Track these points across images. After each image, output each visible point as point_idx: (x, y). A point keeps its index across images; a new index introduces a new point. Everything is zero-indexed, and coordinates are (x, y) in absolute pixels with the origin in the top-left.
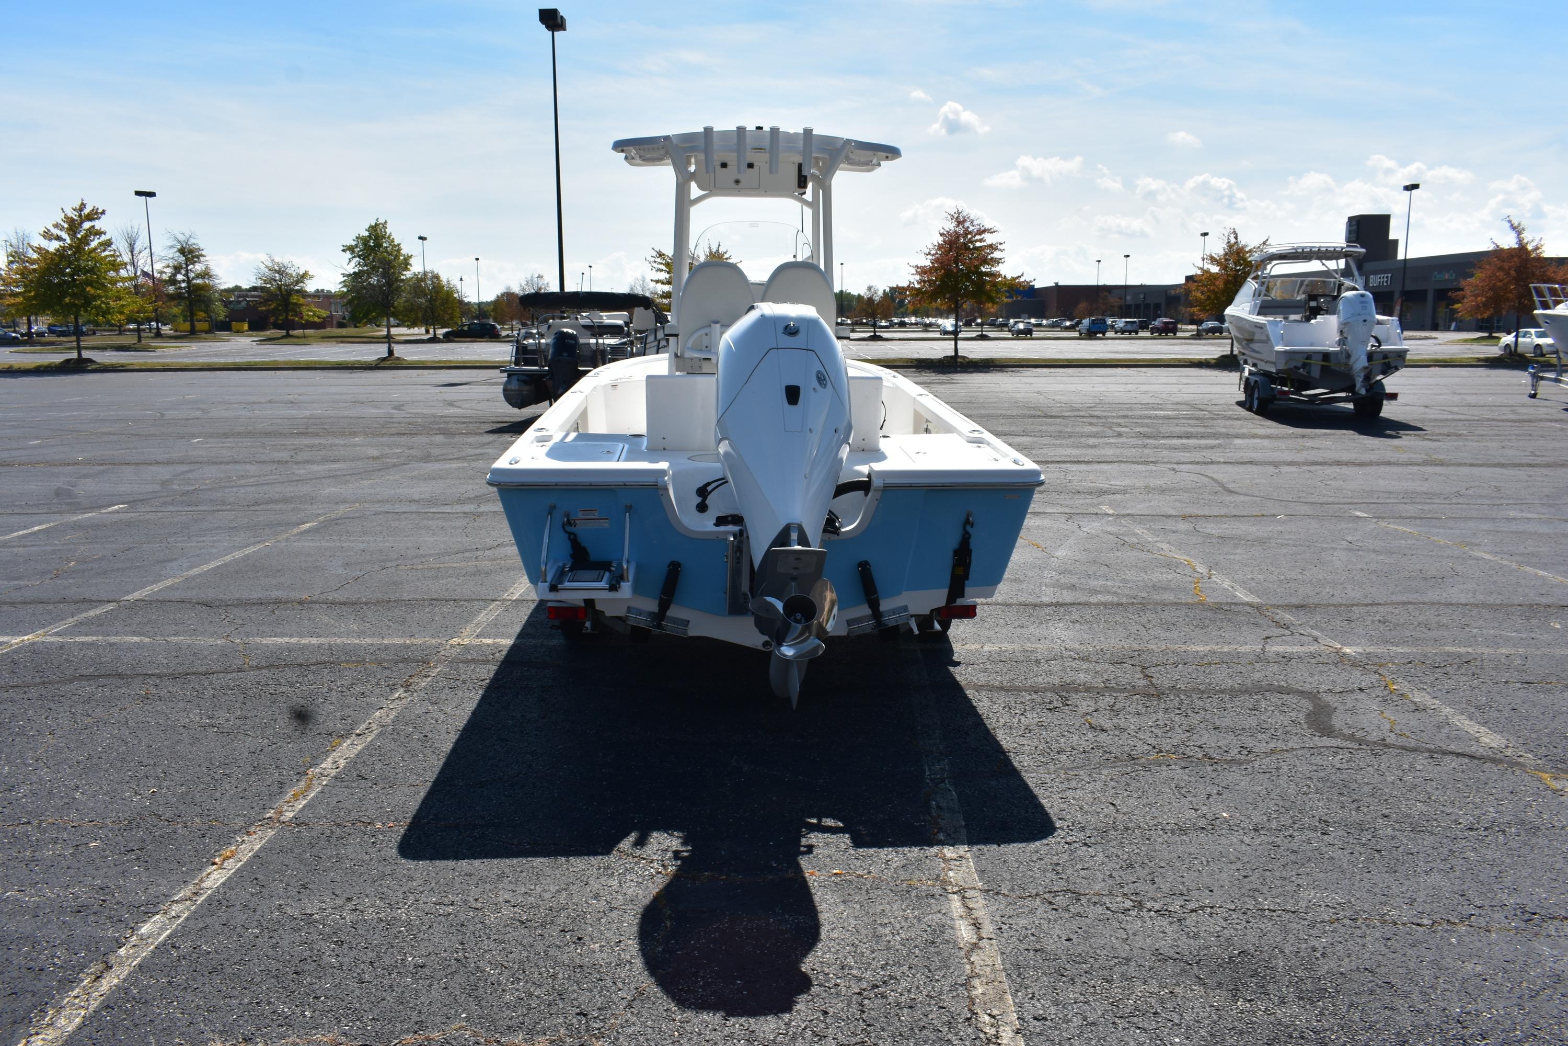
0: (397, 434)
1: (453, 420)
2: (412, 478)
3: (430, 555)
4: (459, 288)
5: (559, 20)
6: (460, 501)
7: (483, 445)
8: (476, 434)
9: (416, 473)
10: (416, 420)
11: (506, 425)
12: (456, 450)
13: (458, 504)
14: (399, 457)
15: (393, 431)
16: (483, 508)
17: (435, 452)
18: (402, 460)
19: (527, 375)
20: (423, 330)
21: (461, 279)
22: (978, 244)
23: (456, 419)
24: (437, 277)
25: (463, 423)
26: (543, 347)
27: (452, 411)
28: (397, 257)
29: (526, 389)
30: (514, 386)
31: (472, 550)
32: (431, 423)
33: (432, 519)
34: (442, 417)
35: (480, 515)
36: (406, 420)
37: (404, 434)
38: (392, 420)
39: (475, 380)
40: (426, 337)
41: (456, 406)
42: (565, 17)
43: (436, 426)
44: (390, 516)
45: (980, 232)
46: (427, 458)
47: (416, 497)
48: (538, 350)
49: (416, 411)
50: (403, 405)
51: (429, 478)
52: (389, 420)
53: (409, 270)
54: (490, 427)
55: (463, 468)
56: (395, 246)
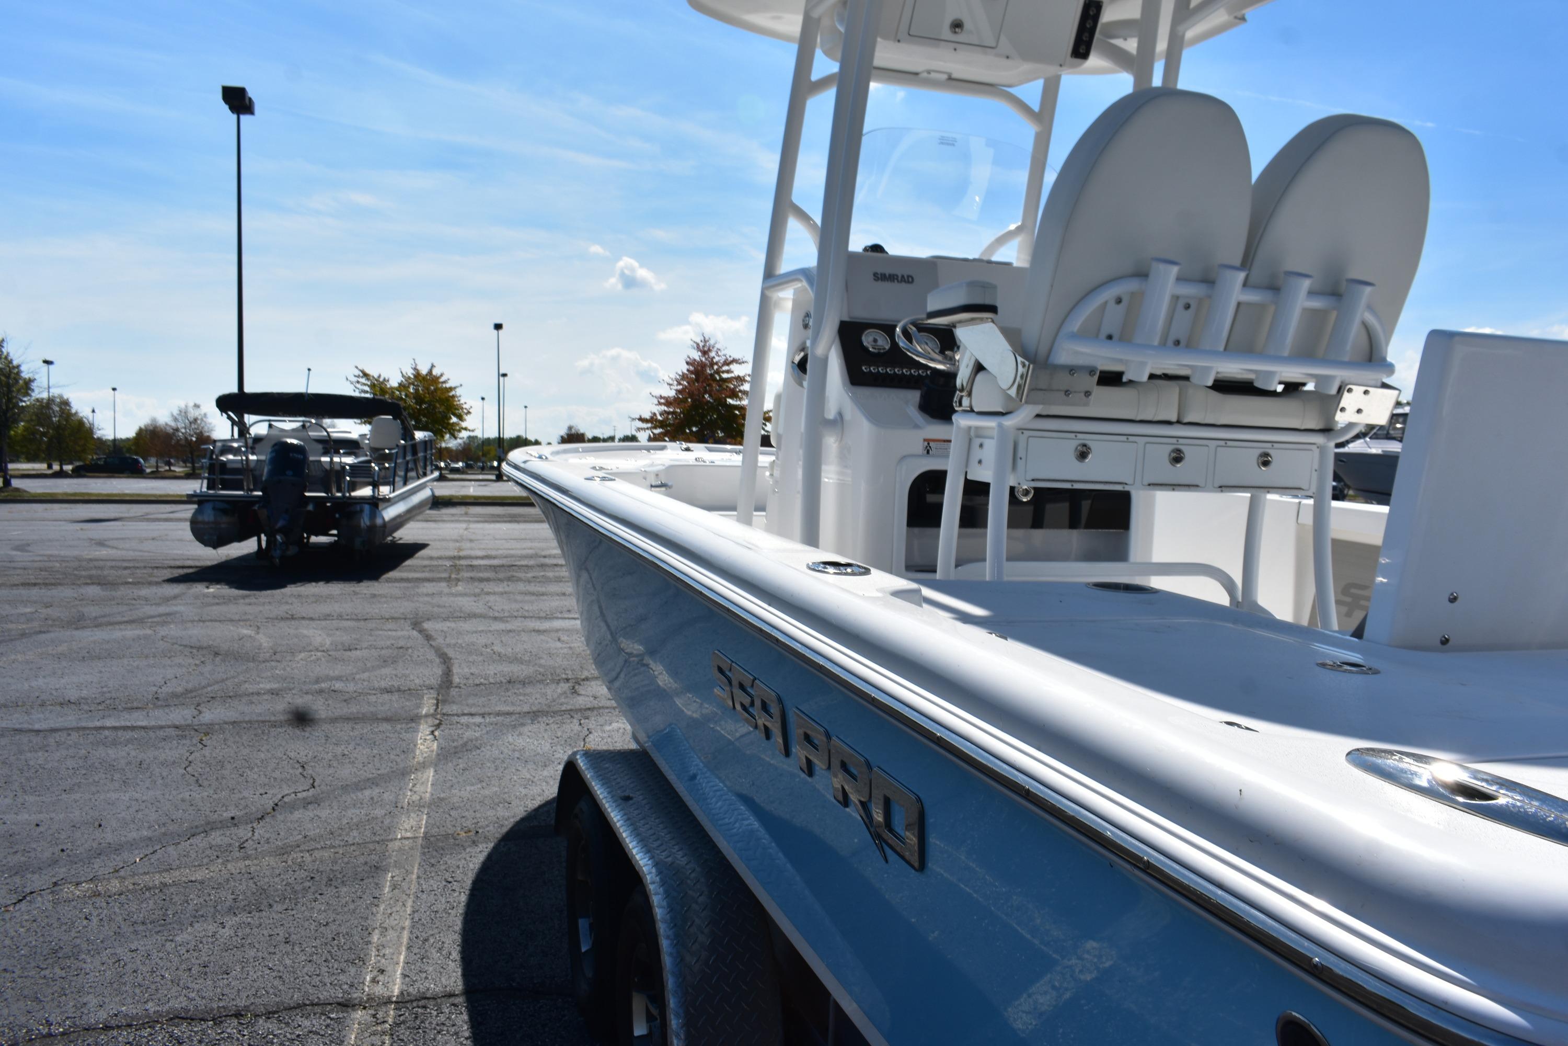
0: (24, 584)
1: (109, 564)
2: (59, 657)
3: (132, 845)
4: (91, 419)
5: (247, 101)
6: (158, 702)
7: (167, 600)
8: (150, 583)
9: (63, 648)
10: (51, 564)
11: (191, 571)
12: (125, 608)
13: (156, 707)
14: (29, 620)
15: (16, 580)
16: (208, 716)
17: (92, 611)
18: (36, 624)
19: (228, 502)
20: (44, 466)
21: (93, 411)
22: (725, 376)
23: (113, 564)
24: (66, 403)
25: (126, 568)
26: (252, 465)
27: (103, 552)
28: (17, 381)
29: (225, 521)
30: (209, 515)
31: (222, 825)
32: (76, 569)
33: (115, 743)
34: (91, 560)
35: (208, 730)
36: (36, 565)
37: (35, 585)
38: (13, 565)
39: (126, 515)
40: (50, 472)
41: (108, 546)
42: (254, 99)
43: (83, 573)
44: (24, 739)
45: (727, 363)
46: (78, 622)
47: (73, 695)
48: (245, 469)
49: (49, 552)
50: (28, 545)
51: (90, 656)
52: (8, 565)
53: (27, 394)
54: (168, 574)
55: (146, 637)
56: (14, 367)
